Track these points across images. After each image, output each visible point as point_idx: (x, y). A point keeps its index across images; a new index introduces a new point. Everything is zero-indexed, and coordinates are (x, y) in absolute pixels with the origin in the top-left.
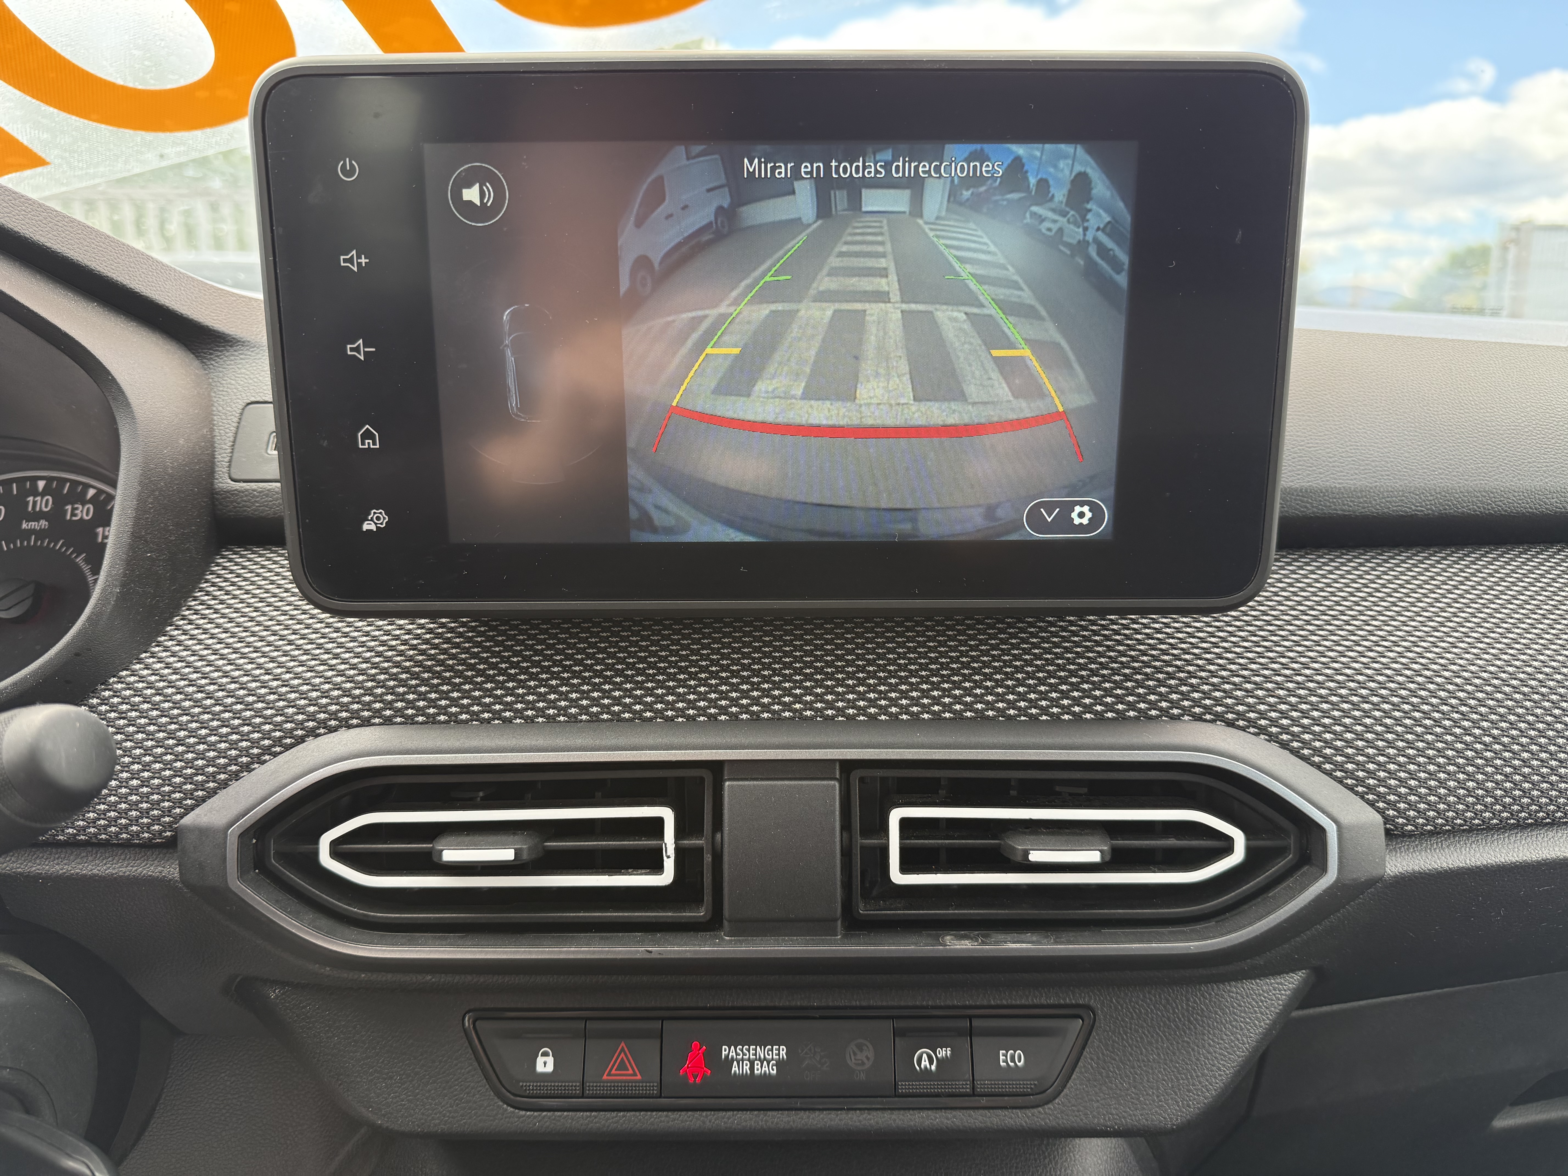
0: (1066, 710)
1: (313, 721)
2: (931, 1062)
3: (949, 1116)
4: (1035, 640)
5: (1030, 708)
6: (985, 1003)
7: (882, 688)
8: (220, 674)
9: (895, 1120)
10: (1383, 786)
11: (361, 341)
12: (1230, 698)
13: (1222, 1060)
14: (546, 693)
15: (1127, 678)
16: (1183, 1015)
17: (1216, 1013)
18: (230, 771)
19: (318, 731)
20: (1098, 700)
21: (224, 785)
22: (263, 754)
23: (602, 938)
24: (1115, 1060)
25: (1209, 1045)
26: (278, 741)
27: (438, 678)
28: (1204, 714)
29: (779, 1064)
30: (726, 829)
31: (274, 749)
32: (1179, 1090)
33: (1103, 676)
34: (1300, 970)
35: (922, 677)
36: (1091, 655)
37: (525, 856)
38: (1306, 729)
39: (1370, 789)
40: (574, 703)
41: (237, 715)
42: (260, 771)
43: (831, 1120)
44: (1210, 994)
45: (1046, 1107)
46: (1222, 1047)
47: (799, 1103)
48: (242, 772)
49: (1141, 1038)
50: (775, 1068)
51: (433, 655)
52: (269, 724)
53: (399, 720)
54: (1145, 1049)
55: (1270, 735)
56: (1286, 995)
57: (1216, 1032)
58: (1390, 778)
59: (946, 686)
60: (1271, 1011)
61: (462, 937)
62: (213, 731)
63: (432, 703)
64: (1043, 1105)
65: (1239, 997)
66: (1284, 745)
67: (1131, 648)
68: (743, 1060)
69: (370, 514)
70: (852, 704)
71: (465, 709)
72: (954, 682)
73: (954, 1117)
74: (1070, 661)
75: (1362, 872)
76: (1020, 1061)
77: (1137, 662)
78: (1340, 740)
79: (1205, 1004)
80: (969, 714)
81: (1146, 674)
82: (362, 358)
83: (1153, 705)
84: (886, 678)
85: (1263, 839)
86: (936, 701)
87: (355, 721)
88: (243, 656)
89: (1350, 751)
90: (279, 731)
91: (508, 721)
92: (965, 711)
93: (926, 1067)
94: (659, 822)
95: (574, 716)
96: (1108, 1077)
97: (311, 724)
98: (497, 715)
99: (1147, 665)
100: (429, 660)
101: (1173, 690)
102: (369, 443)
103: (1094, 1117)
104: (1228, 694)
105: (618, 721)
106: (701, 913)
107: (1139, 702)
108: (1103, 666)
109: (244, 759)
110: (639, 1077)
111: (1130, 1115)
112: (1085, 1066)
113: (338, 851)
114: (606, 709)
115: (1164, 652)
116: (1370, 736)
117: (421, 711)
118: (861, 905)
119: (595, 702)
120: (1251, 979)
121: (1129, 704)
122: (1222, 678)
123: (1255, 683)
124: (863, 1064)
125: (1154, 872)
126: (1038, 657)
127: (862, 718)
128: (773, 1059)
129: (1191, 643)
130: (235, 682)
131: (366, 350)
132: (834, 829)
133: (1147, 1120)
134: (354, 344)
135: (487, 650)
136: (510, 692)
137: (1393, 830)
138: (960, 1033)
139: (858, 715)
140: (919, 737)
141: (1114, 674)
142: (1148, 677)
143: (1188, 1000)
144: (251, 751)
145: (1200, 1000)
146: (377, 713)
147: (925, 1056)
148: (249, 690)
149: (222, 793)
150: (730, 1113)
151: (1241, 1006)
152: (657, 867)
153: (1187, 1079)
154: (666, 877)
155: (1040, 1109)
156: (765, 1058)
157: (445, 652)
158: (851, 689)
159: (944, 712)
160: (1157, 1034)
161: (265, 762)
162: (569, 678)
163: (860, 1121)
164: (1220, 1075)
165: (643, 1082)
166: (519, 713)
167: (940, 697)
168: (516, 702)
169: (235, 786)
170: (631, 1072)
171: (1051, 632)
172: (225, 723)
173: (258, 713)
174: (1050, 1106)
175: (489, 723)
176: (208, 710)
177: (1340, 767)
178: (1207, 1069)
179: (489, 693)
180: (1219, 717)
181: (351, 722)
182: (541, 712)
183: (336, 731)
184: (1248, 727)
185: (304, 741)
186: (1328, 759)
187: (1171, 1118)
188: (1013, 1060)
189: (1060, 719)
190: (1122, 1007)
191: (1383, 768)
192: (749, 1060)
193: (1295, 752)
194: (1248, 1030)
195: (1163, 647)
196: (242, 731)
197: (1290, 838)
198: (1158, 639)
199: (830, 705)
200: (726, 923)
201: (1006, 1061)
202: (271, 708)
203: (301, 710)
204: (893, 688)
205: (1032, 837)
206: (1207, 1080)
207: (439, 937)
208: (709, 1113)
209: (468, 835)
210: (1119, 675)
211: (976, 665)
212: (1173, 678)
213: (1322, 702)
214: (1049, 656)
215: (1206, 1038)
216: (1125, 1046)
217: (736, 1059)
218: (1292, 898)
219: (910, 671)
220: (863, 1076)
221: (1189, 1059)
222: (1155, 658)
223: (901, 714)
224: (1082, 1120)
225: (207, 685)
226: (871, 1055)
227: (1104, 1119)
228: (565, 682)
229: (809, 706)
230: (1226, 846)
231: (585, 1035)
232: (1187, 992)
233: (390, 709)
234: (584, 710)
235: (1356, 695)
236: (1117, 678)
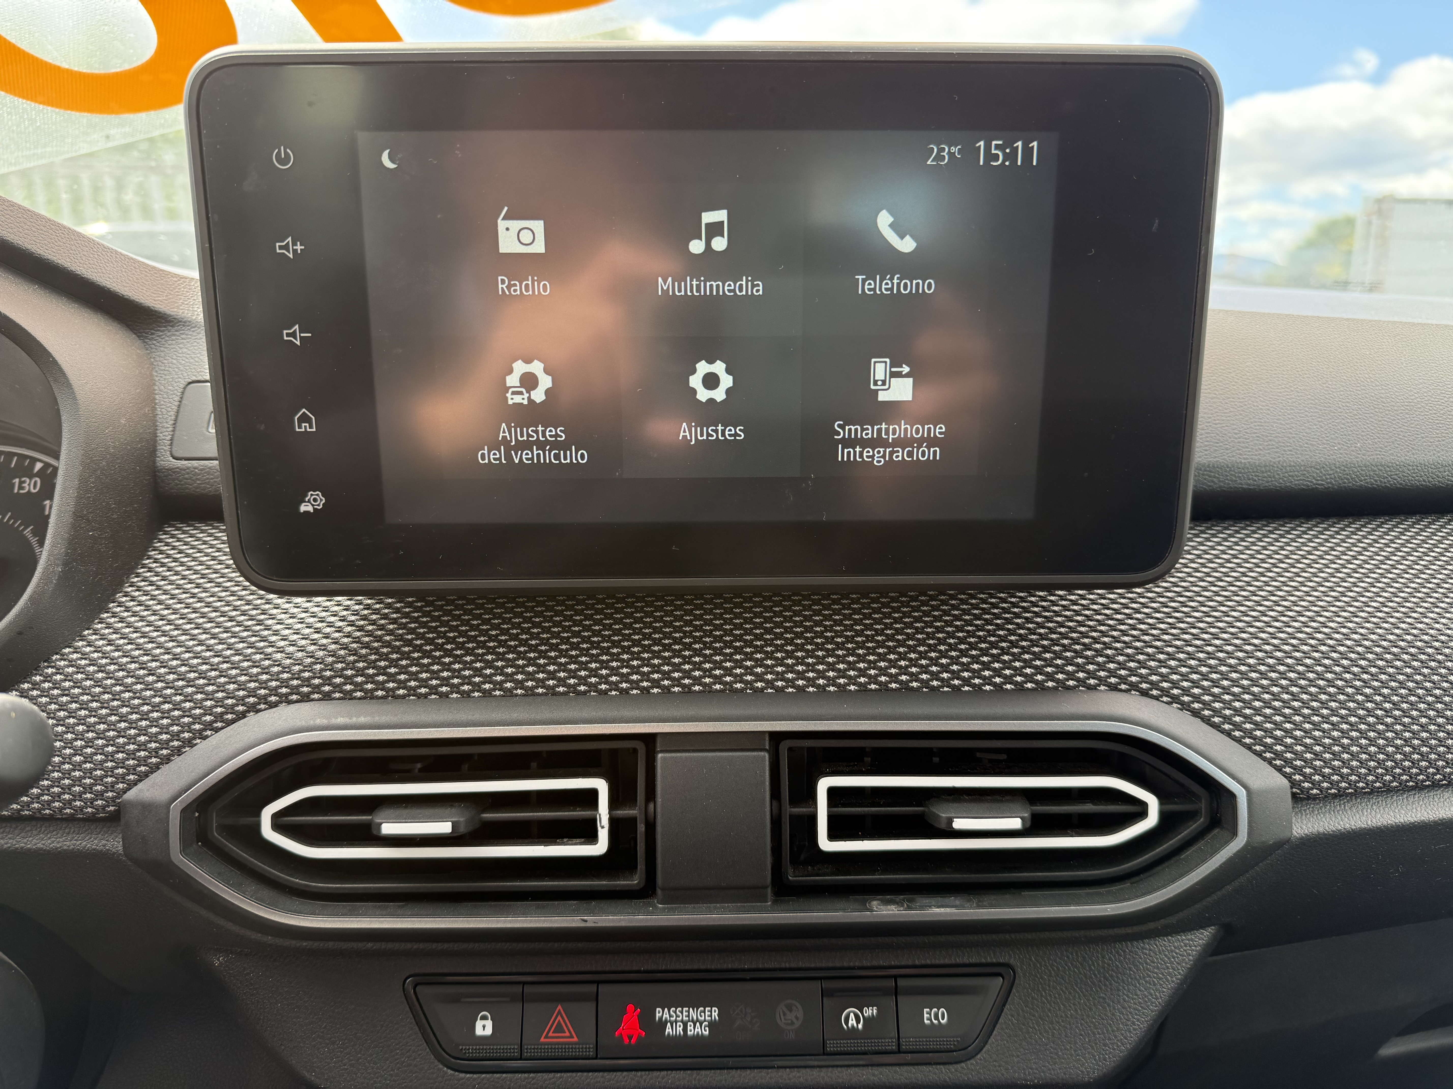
0: (988, 680)
1: (253, 697)
2: (858, 1021)
3: (876, 1073)
4: (956, 612)
5: (953, 679)
6: (910, 963)
7: (810, 660)
8: (162, 651)
9: (823, 1077)
10: (1290, 752)
11: (297, 327)
12: (1144, 668)
13: (1136, 1014)
14: (482, 668)
15: (1046, 649)
16: (1099, 972)
17: (1130, 969)
18: (172, 746)
19: (259, 707)
20: (1018, 671)
21: (167, 760)
22: (205, 730)
23: (538, 907)
24: (1034, 1016)
25: (1124, 1000)
26: (220, 717)
27: (375, 654)
28: (1120, 684)
29: (711, 1025)
30: (659, 800)
31: (215, 725)
32: (1096, 1044)
33: (1023, 647)
34: (1209, 926)
35: (848, 649)
36: (1010, 627)
37: (462, 829)
38: (1217, 698)
39: (1278, 755)
40: (510, 677)
41: (178, 691)
42: (202, 746)
43: (762, 1079)
44: (1124, 951)
45: (968, 1062)
46: (1137, 1001)
47: (731, 1061)
48: (184, 747)
49: (1059, 994)
50: (707, 1029)
51: (370, 631)
52: (211, 700)
53: (337, 695)
54: (1063, 1005)
55: (1182, 703)
56: (1196, 951)
57: (1131, 987)
58: (1296, 745)
59: (871, 658)
60: (1182, 966)
61: (403, 906)
62: (155, 707)
63: (370, 679)
64: (966, 1060)
65: (1152, 954)
66: (1196, 713)
67: (1049, 619)
68: (676, 1022)
69: (306, 496)
70: (780, 676)
71: (402, 684)
72: (879, 654)
73: (881, 1073)
74: (991, 633)
75: (1270, 836)
76: (943, 1019)
77: (1055, 633)
78: (1249, 708)
79: (1120, 961)
80: (894, 685)
81: (1063, 646)
82: (298, 343)
83: (1071, 676)
84: (813, 651)
85: (1176, 803)
86: (862, 673)
87: (294, 697)
88: (185, 632)
89: (1258, 718)
90: (221, 707)
91: (445, 696)
92: (890, 682)
93: (853, 1026)
94: (593, 793)
95: (510, 690)
96: (1028, 1032)
97: (252, 700)
98: (434, 690)
99: (1064, 636)
100: (367, 636)
101: (1090, 661)
102: (305, 427)
103: (1015, 1072)
104: (1142, 664)
105: (552, 695)
106: (635, 881)
107: (1057, 673)
108: (1023, 638)
109: (186, 735)
110: (575, 1039)
111: (1049, 1070)
112: (1005, 1022)
113: (279, 823)
114: (541, 683)
115: (1081, 624)
116: (1277, 704)
117: (359, 687)
118: (790, 871)
119: (530, 676)
120: (1164, 936)
121: (1047, 674)
122: (1136, 648)
123: (1168, 654)
124: (793, 1023)
125: (1072, 836)
126: (960, 629)
127: (790, 690)
128: (705, 1021)
129: (1105, 615)
130: (177, 659)
131: (302, 335)
132: (764, 799)
133: (1065, 1074)
134: (290, 329)
135: (424, 625)
136: (447, 667)
137: (1299, 794)
138: (885, 992)
139: (787, 687)
140: (846, 709)
141: (1033, 646)
142: (1066, 648)
143: (1103, 957)
144: (193, 727)
145: (1115, 956)
146: (317, 689)
147: (852, 1015)
148: (190, 667)
149: (165, 768)
150: (664, 1073)
151: (1154, 963)
152: (592, 837)
153: (1103, 1033)
154: (600, 847)
155: (963, 1064)
156: (697, 1020)
157: (382, 628)
158: (780, 662)
159: (870, 684)
160: (1075, 990)
161: (207, 737)
162: (504, 653)
163: (790, 1079)
164: (1135, 1029)
165: (579, 1044)
166: (455, 688)
167: (866, 669)
168: (453, 677)
169: (177, 760)
170: (567, 1034)
171: (972, 604)
172: (166, 700)
173: (200, 689)
174: (972, 1061)
175: (426, 698)
176: (150, 687)
177: (1249, 734)
178: (1122, 1023)
179: (426, 668)
180: (1134, 687)
181: (291, 698)
182: (477, 687)
183: (276, 706)
184: (1161, 696)
185: (245, 717)
186: (1237, 726)
187: (1088, 1072)
188: (937, 1018)
189: (981, 689)
190: (1041, 965)
191: (1290, 735)
192: (682, 1021)
193: (1207, 721)
194: (1161, 985)
195: (1079, 618)
196: (184, 707)
197: (1201, 802)
198: (1074, 611)
199: (759, 677)
200: (659, 892)
201: (930, 1019)
202: (213, 685)
203: (241, 686)
204: (821, 660)
205: (956, 805)
206: (1122, 1035)
207: (379, 907)
208: (643, 1073)
209: (406, 807)
210: (1037, 646)
211: (900, 637)
212: (1090, 650)
213: (1232, 671)
214: (970, 628)
215: (1121, 994)
216: (1044, 1003)
217: (670, 1021)
218: (1204, 861)
219: (837, 644)
220: (792, 1036)
221: (1106, 1015)
222: (1072, 630)
223: (828, 686)
224: (1003, 1075)
225: (149, 661)
226: (800, 1014)
227: (1025, 1074)
228: (501, 657)
229: (739, 678)
230: (1140, 811)
231: (523, 999)
232: (1103, 949)
233: (329, 685)
234: (520, 684)
235: (1263, 665)
236: (1036, 649)
